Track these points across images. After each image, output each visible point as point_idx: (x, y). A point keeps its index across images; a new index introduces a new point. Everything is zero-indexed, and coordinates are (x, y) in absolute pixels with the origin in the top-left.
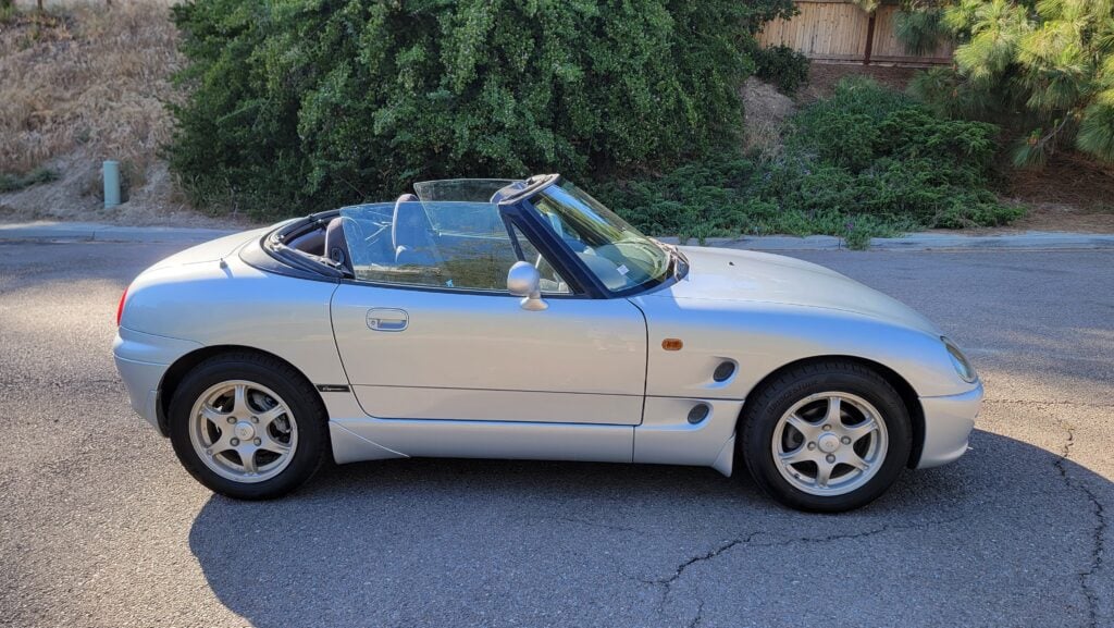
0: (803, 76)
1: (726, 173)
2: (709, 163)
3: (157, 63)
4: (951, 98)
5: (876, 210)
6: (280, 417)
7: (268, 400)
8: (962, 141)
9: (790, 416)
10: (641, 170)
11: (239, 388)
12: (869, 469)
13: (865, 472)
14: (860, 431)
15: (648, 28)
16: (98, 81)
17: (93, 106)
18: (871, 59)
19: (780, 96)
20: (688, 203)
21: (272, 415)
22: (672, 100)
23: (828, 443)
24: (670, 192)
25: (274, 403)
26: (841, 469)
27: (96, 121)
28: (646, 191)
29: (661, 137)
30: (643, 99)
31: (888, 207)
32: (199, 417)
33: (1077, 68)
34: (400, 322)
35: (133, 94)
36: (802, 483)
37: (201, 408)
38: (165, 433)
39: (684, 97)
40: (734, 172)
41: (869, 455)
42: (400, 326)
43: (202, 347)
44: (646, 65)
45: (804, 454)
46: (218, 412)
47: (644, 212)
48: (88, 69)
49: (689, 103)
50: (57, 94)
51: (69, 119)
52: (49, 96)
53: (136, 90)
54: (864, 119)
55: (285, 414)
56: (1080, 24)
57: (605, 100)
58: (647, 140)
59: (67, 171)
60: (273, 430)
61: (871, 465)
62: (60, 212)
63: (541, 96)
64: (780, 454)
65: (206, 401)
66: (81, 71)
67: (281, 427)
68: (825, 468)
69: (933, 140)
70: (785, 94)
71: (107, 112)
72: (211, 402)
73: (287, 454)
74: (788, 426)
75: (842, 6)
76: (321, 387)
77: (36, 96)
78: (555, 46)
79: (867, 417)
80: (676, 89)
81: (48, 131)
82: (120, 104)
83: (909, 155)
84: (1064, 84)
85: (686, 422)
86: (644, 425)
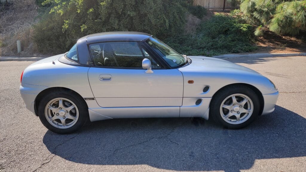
3: (34, 15)
5: (216, 48)
6: (73, 109)
7: (69, 103)
9: (222, 105)
11: (60, 100)
12: (250, 112)
13: (249, 113)
14: (243, 103)
16: (18, 20)
17: (16, 26)
18: (225, 8)
21: (70, 108)
22: (162, 20)
23: (236, 109)
25: (71, 104)
26: (242, 115)
27: (17, 30)
29: (159, 30)
31: (220, 48)
32: (48, 109)
34: (109, 78)
35: (27, 23)
36: (233, 122)
37: (48, 107)
38: (37, 115)
40: (182, 39)
41: (249, 108)
42: (110, 79)
43: (48, 88)
45: (230, 114)
46: (54, 108)
48: (16, 17)
50: (8, 24)
51: (10, 30)
52: (5, 24)
53: (28, 22)
55: (75, 108)
59: (9, 43)
60: (71, 113)
61: (250, 110)
62: (6, 54)
64: (224, 116)
65: (50, 104)
66: (14, 17)
67: (73, 111)
68: (238, 116)
71: (20, 28)
72: (52, 105)
73: (76, 120)
74: (223, 108)
76: (86, 99)
77: (2, 24)
79: (244, 98)
80: (164, 18)
81: (5, 33)
82: (23, 26)
84: (267, 13)
85: (195, 105)
86: (183, 106)
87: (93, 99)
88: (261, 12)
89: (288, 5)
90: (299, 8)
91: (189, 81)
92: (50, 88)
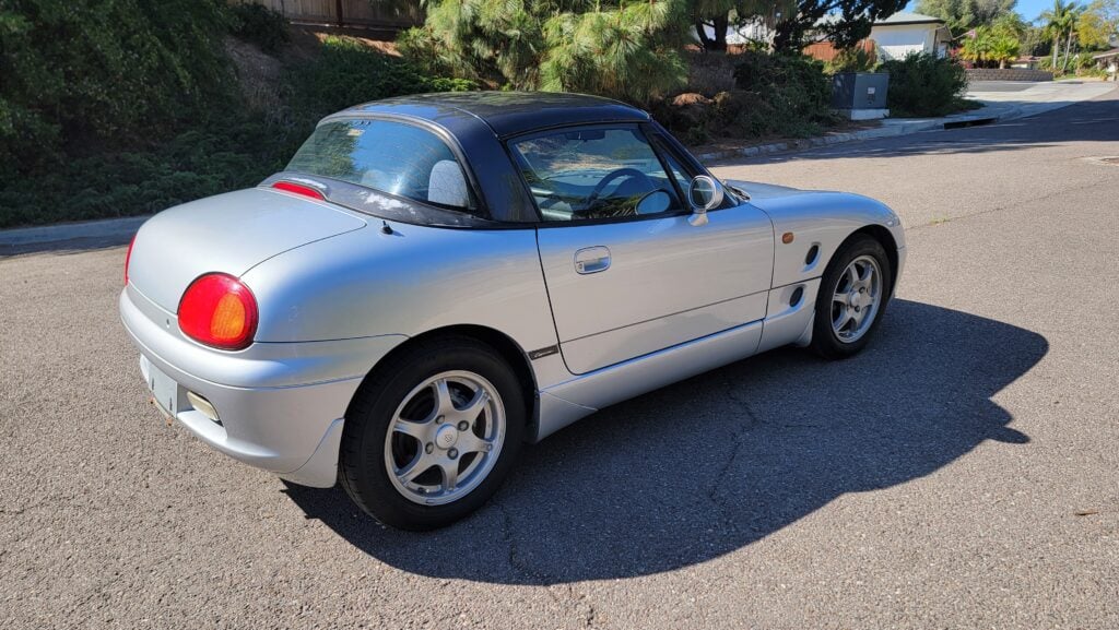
0: (284, 36)
1: (235, 137)
2: (213, 127)
10: (132, 140)
18: (344, 21)
19: (266, 56)
20: (204, 172)
22: (154, 56)
24: (177, 163)
28: (147, 163)
29: (148, 99)
30: (115, 56)
39: (166, 52)
40: (244, 136)
44: (111, 16)
47: (153, 186)
49: (176, 61)
54: (362, 78)
58: (132, 103)
70: (271, 55)
80: (154, 44)
84: (522, 46)
85: (789, 306)
86: (768, 316)
87: (554, 349)
88: (498, 41)
89: (575, 22)
90: (608, 33)
91: (785, 236)
92: (412, 340)
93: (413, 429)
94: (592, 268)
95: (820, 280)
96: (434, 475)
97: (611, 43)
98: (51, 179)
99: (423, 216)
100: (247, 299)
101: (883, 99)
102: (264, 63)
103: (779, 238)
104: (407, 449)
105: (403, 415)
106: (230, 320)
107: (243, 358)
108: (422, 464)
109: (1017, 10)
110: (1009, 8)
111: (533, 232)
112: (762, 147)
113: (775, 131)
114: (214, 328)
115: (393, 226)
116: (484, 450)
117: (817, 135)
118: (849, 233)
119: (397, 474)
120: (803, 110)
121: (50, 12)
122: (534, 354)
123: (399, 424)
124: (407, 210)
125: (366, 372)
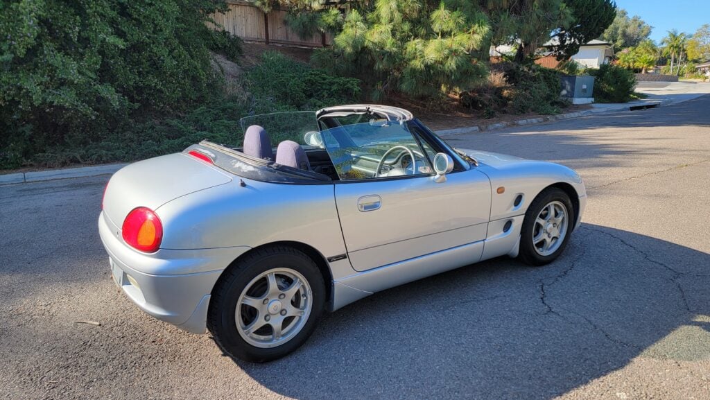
0: (240, 50)
4: (335, 65)
8: (348, 88)
10: (168, 112)
15: (164, 13)
18: (269, 41)
19: (229, 62)
22: (186, 63)
29: (182, 88)
33: (395, 49)
34: (376, 203)
44: (166, 39)
56: (389, 27)
57: (139, 63)
63: (93, 60)
69: (334, 88)
70: (232, 61)
75: (248, 7)
78: (97, 21)
83: (324, 96)
84: (390, 59)
85: (502, 232)
86: (487, 239)
87: (344, 257)
91: (498, 189)
92: (253, 249)
93: (253, 302)
94: (368, 208)
95: (523, 216)
96: (266, 330)
97: (448, 57)
98: (129, 134)
99: (265, 176)
100: (157, 223)
101: (590, 92)
102: (228, 66)
103: (495, 190)
104: (250, 314)
105: (248, 294)
106: (147, 235)
107: (155, 257)
108: (260, 322)
109: (651, 37)
110: (646, 36)
111: (333, 186)
112: (529, 120)
113: (533, 111)
114: (139, 239)
115: (247, 181)
116: (299, 315)
117: (559, 113)
118: (544, 187)
119: (243, 329)
120: (548, 98)
121: (132, 35)
122: (330, 260)
123: (244, 299)
124: (257, 172)
125: (225, 267)
